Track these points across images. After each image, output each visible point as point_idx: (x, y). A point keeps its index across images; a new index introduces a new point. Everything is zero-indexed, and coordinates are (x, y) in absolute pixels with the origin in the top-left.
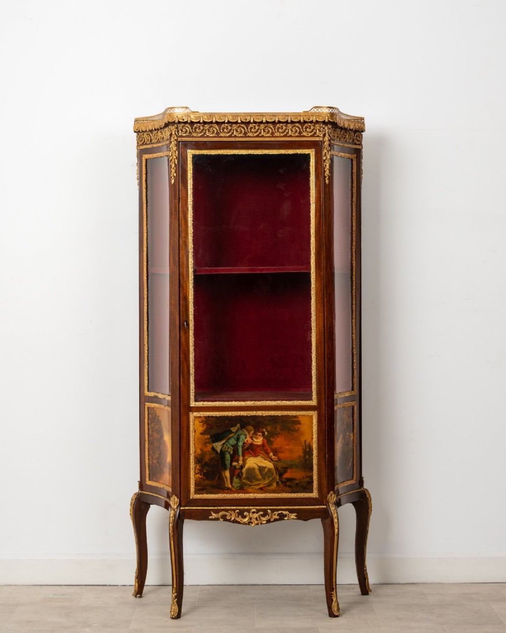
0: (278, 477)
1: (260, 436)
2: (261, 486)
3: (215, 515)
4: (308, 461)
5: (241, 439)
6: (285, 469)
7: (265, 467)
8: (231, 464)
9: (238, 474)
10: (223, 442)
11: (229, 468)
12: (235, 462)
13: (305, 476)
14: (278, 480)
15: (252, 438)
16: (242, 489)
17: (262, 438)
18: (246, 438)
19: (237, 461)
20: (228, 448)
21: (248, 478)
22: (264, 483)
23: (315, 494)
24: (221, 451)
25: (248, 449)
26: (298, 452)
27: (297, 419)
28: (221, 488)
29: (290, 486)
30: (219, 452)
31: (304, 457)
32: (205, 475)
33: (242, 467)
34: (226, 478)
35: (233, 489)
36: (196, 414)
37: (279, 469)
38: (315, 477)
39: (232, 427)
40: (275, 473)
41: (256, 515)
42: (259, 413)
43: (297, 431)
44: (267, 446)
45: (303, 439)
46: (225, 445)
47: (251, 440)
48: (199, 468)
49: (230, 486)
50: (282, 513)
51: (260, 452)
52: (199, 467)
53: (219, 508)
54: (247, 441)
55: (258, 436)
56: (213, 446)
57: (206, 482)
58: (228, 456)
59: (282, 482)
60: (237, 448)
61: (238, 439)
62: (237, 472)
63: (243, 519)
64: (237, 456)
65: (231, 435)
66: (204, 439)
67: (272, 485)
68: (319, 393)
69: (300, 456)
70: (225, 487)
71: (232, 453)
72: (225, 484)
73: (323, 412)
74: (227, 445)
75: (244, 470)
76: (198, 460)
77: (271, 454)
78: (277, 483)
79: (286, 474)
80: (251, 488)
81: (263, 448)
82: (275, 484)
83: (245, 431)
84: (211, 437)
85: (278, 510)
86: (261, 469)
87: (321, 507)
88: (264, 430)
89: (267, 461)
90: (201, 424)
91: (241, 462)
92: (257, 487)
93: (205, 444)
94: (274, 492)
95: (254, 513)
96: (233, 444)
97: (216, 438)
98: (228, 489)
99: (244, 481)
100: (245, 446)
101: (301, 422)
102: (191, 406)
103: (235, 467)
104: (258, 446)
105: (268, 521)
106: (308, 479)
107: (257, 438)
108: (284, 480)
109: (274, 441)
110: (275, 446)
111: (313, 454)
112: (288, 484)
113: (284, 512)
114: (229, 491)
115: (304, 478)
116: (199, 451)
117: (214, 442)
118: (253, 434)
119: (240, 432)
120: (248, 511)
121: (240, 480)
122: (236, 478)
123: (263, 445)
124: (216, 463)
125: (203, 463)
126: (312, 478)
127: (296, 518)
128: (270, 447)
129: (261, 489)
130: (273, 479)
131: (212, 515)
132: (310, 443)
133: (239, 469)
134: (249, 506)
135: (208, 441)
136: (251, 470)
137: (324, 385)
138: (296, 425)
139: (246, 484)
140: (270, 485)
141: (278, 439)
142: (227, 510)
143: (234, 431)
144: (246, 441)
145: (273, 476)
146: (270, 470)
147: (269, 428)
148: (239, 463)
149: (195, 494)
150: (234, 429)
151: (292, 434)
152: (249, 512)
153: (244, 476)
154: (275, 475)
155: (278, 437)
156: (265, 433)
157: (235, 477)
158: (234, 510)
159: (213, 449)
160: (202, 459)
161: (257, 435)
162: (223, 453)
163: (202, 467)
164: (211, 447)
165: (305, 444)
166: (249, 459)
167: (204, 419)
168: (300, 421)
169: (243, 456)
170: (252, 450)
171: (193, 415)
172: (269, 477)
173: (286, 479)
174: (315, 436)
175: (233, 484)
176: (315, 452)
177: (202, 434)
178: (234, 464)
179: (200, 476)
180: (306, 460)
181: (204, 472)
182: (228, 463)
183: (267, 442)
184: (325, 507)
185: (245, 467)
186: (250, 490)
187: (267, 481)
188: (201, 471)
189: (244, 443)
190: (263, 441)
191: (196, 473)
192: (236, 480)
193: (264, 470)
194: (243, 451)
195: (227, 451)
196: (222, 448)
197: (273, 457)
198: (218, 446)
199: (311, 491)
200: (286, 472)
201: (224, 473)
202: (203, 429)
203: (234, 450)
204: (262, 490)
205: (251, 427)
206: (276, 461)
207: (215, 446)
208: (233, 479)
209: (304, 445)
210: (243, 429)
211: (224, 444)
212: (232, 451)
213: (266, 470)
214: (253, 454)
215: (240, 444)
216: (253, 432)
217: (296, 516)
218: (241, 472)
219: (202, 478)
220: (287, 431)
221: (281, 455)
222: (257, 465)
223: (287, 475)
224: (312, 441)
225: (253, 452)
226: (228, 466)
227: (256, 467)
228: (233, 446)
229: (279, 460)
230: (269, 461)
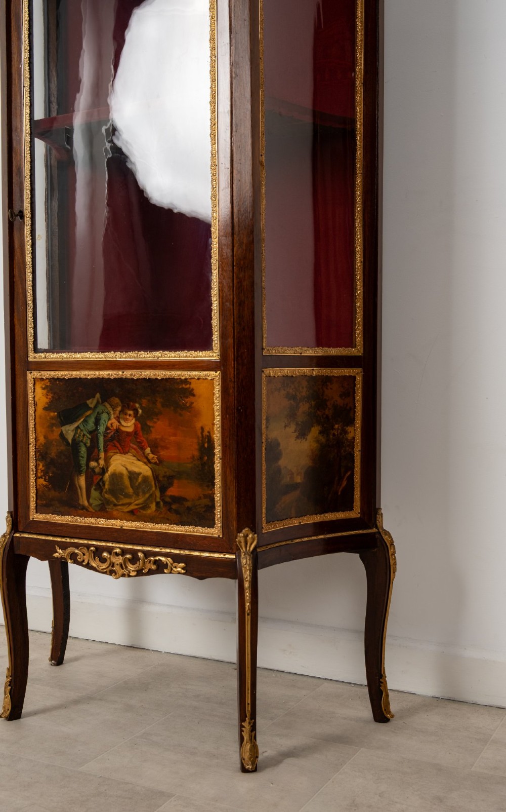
0: (158, 494)
1: (130, 415)
2: (132, 507)
3: (60, 551)
4: (206, 467)
5: (102, 421)
6: (170, 479)
7: (139, 474)
8: (87, 465)
9: (98, 484)
10: (76, 425)
11: (84, 470)
12: (93, 461)
13: (201, 495)
14: (158, 500)
15: (118, 419)
16: (103, 511)
17: (133, 421)
18: (109, 419)
19: (97, 460)
20: (84, 435)
21: (112, 492)
22: (137, 502)
23: (215, 531)
24: (74, 440)
25: (112, 439)
26: (191, 449)
27: (188, 386)
28: (71, 505)
29: (177, 512)
30: (70, 441)
31: (201, 458)
32: (50, 480)
33: (104, 471)
34: (80, 487)
35: (91, 509)
36: (36, 374)
37: (161, 479)
38: (218, 497)
39: (89, 399)
40: (154, 486)
41: (120, 560)
42: (128, 374)
43: (190, 408)
44: (141, 433)
45: (198, 425)
46: (79, 431)
47: (118, 424)
48: (43, 469)
49: (86, 503)
50: (159, 559)
51: (130, 446)
52: (43, 466)
53: (68, 540)
54: (111, 424)
55: (128, 417)
56: (62, 432)
57: (53, 494)
58: (83, 450)
59: (165, 503)
60: (97, 435)
61: (97, 422)
62: (96, 479)
63: (100, 564)
64: (96, 450)
65: (88, 413)
66: (48, 418)
67: (149, 507)
68: (223, 336)
69: (193, 456)
70: (79, 504)
71: (88, 445)
72: (78, 500)
73: (231, 372)
74: (82, 430)
75: (107, 476)
76: (42, 455)
77: (148, 450)
78: (158, 504)
79: (171, 489)
80: (117, 510)
81: (136, 438)
82: (153, 506)
83: (108, 406)
84: (59, 415)
85: (155, 554)
86: (133, 476)
87: (227, 556)
88: (137, 405)
89: (140, 463)
90: (45, 392)
91: (102, 462)
92: (126, 509)
93: (51, 426)
94: (152, 520)
95: (117, 554)
96: (91, 430)
97: (66, 417)
98: (83, 508)
99: (107, 496)
100: (108, 433)
101: (195, 392)
102: (30, 359)
103: (93, 469)
104: (128, 434)
105: (140, 573)
106: (205, 501)
107: (126, 420)
108: (168, 499)
109: (153, 427)
110: (154, 436)
111: (214, 454)
112: (174, 507)
113: (163, 559)
114: (84, 512)
115: (200, 498)
116: (42, 439)
117: (63, 424)
118: (120, 412)
119: (100, 408)
120: (110, 550)
121: (101, 493)
122: (95, 490)
123: (135, 433)
124: (66, 461)
125: (48, 460)
126: (213, 500)
127: (183, 571)
128: (145, 436)
129: (132, 512)
130: (151, 495)
131: (57, 552)
132: (209, 432)
133: (99, 474)
134: (113, 542)
135: (54, 422)
136: (116, 477)
137: (232, 320)
138: (187, 397)
139: (108, 502)
140: (145, 506)
141: (159, 422)
142: (77, 546)
143: (92, 406)
144: (109, 425)
145: (151, 492)
146: (145, 479)
147: (144, 401)
148: (99, 464)
149: (36, 513)
150: (91, 403)
151: (181, 415)
152: (110, 553)
153: (107, 486)
154: (154, 489)
155: (158, 419)
156: (137, 412)
157: (94, 487)
158: (88, 547)
159: (62, 436)
160: (46, 453)
161: (126, 414)
162: (75, 444)
163: (47, 467)
164: (59, 433)
165: (202, 435)
166: (114, 458)
167: (48, 384)
168: (193, 390)
169: (106, 451)
170: (118, 442)
171: (31, 376)
172: (144, 493)
173: (171, 497)
174: (218, 419)
175: (91, 501)
176: (218, 450)
177: (45, 409)
178: (93, 464)
179: (44, 483)
180: (203, 464)
181: (49, 477)
182: (83, 462)
183: (142, 429)
184: (233, 557)
185: (107, 471)
186: (115, 513)
187: (140, 501)
188: (45, 473)
189: (107, 428)
190: (135, 425)
191: (37, 478)
192: (94, 493)
193: (137, 479)
194: (105, 442)
195: (82, 441)
196: (74, 435)
197: (151, 456)
198: (69, 431)
199: (212, 525)
200: (171, 484)
201: (78, 479)
202: (47, 400)
203: (92, 440)
204: (133, 515)
205: (116, 400)
206: (155, 463)
207: (64, 432)
208: (90, 492)
209: (200, 435)
210: (106, 404)
211: (78, 427)
212: (89, 442)
213: (140, 479)
214: (120, 448)
215: (102, 429)
216: (119, 409)
217: (183, 569)
218: (102, 479)
219: (46, 486)
220: (172, 408)
221: (163, 453)
222: (127, 469)
223: (172, 491)
224: (213, 429)
225: (120, 444)
226: (84, 467)
227: (125, 472)
228: (90, 433)
229: (161, 461)
230: (145, 463)
